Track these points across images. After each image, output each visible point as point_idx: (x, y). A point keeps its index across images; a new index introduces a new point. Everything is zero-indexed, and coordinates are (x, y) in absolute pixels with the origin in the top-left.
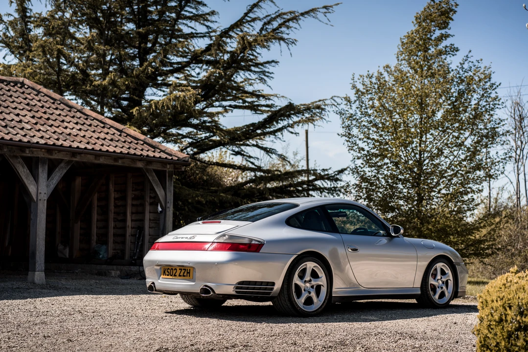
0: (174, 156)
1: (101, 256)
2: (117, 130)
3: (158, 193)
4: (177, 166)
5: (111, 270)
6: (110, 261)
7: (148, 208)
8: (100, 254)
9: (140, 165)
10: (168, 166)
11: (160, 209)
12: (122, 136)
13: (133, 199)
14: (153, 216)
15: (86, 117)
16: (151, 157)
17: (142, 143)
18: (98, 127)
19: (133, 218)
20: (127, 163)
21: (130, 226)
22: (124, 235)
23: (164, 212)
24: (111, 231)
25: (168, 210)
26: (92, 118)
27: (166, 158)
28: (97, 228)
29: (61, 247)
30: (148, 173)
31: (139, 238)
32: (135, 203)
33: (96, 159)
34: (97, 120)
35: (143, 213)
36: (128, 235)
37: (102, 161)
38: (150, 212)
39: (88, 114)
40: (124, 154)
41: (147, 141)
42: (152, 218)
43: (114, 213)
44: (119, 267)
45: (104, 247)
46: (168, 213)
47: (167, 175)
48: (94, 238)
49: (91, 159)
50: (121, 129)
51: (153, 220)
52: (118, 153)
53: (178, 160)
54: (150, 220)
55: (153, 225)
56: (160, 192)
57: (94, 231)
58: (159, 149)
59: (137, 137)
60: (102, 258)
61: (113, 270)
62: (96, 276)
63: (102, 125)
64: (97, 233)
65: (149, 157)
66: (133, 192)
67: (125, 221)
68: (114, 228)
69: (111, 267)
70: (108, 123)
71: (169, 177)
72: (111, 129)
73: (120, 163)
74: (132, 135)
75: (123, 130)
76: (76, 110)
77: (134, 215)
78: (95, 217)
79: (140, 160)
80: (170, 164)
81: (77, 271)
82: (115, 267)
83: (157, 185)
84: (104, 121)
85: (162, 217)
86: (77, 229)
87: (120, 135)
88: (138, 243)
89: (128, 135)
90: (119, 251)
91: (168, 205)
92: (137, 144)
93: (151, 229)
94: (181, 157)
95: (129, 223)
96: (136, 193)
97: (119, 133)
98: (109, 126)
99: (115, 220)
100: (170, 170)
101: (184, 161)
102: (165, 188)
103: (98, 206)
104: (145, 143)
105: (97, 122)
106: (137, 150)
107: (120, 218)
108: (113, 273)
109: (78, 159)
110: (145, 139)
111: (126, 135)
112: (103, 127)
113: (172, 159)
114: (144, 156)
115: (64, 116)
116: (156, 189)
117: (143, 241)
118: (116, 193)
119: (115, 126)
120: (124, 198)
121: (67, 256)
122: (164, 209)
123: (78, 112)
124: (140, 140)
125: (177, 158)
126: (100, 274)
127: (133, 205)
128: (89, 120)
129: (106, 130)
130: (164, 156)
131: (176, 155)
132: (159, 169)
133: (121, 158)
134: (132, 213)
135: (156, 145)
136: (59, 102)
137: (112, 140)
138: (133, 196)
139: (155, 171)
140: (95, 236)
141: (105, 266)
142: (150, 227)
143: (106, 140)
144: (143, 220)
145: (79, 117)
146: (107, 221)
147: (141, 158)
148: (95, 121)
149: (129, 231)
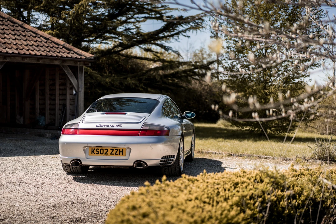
0: (83, 56)
1: (41, 124)
2: (45, 38)
3: (72, 82)
4: (86, 63)
5: (46, 133)
6: (46, 127)
7: (68, 91)
8: (40, 122)
9: (57, 63)
10: (78, 63)
11: (74, 92)
12: (48, 43)
13: (60, 85)
14: (72, 97)
15: (24, 30)
16: (64, 57)
17: (61, 47)
18: (31, 37)
19: (60, 98)
20: (47, 62)
21: (58, 104)
22: (54, 110)
23: (77, 95)
24: (47, 107)
25: (79, 93)
26: (29, 31)
27: (76, 58)
28: (39, 104)
29: (18, 117)
30: (64, 68)
31: (63, 112)
32: (61, 87)
33: (22, 59)
34: (32, 32)
35: (65, 95)
36: (57, 110)
37: (27, 61)
38: (70, 94)
39: (26, 28)
40: (43, 56)
41: (66, 46)
42: (71, 98)
43: (49, 94)
44: (51, 131)
45: (43, 118)
46: (79, 95)
47: (79, 69)
48: (38, 111)
49: (19, 60)
50: (48, 38)
51: (72, 100)
52: (38, 55)
53: (85, 59)
54: (70, 99)
55: (72, 103)
56: (74, 81)
57: (38, 106)
58: (73, 51)
59: (59, 43)
60: (42, 124)
61: (48, 133)
62: (37, 137)
63: (34, 35)
64: (39, 108)
65: (63, 57)
66: (60, 81)
67: (55, 100)
68: (49, 104)
69: (46, 131)
70: (39, 33)
71: (80, 70)
72: (41, 38)
73: (41, 62)
74: (55, 41)
75: (50, 39)
76: (18, 25)
77: (61, 96)
78: (38, 97)
79: (56, 60)
80: (79, 61)
81: (27, 133)
82: (48, 131)
83: (71, 76)
84: (37, 32)
85: (76, 98)
86: (28, 104)
87: (46, 42)
88: (63, 115)
89: (52, 42)
90: (52, 120)
91: (80, 90)
92: (57, 48)
93: (71, 106)
94: (88, 56)
95: (57, 101)
96: (62, 81)
97: (45, 41)
98: (39, 36)
99: (50, 99)
100: (81, 65)
101: (90, 59)
102: (77, 78)
103: (39, 90)
104: (64, 47)
105: (31, 33)
106: (55, 52)
107: (53, 98)
108: (48, 135)
109: (8, 60)
110: (64, 44)
111: (50, 42)
112: (35, 37)
113: (81, 58)
114: (58, 57)
115: (6, 30)
116: (71, 79)
117: (66, 114)
118: (50, 81)
119: (44, 36)
120: (54, 85)
121: (22, 122)
122: (77, 93)
123: (19, 27)
124: (61, 45)
125: (84, 58)
126: (40, 135)
127: (60, 89)
128: (25, 32)
129: (37, 38)
130: (75, 56)
131: (85, 55)
132: (72, 65)
133: (42, 59)
134: (60, 95)
135: (71, 48)
136: (7, 20)
137: (38, 46)
138: (60, 83)
139: (70, 66)
140: (39, 110)
141: (43, 130)
142: (70, 105)
143: (33, 46)
144: (65, 100)
145: (18, 30)
146: (44, 99)
147: (57, 58)
148: (30, 32)
149: (58, 107)
